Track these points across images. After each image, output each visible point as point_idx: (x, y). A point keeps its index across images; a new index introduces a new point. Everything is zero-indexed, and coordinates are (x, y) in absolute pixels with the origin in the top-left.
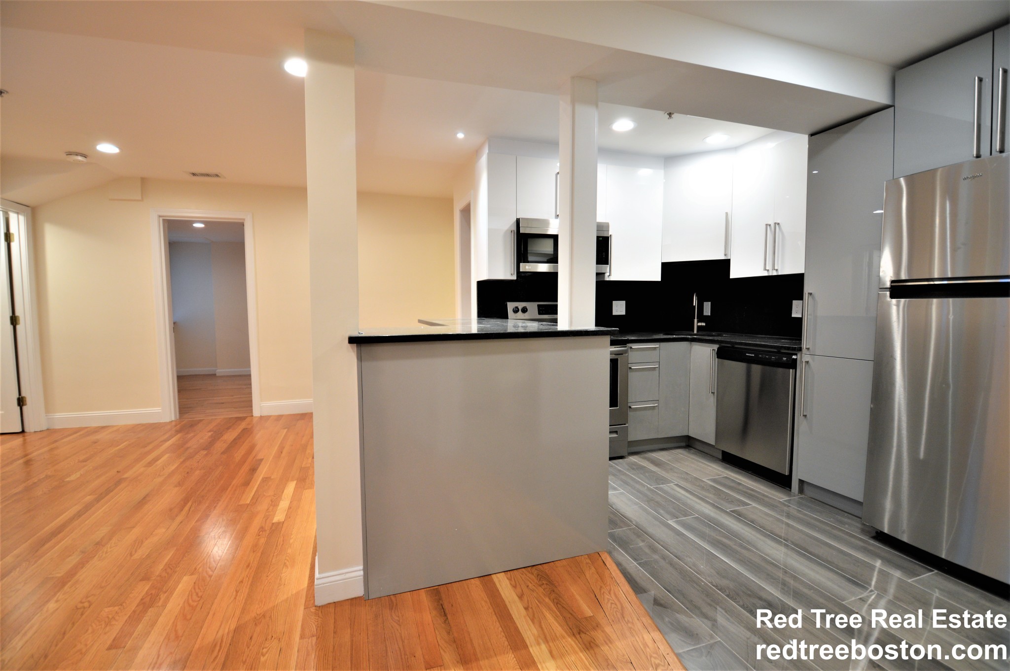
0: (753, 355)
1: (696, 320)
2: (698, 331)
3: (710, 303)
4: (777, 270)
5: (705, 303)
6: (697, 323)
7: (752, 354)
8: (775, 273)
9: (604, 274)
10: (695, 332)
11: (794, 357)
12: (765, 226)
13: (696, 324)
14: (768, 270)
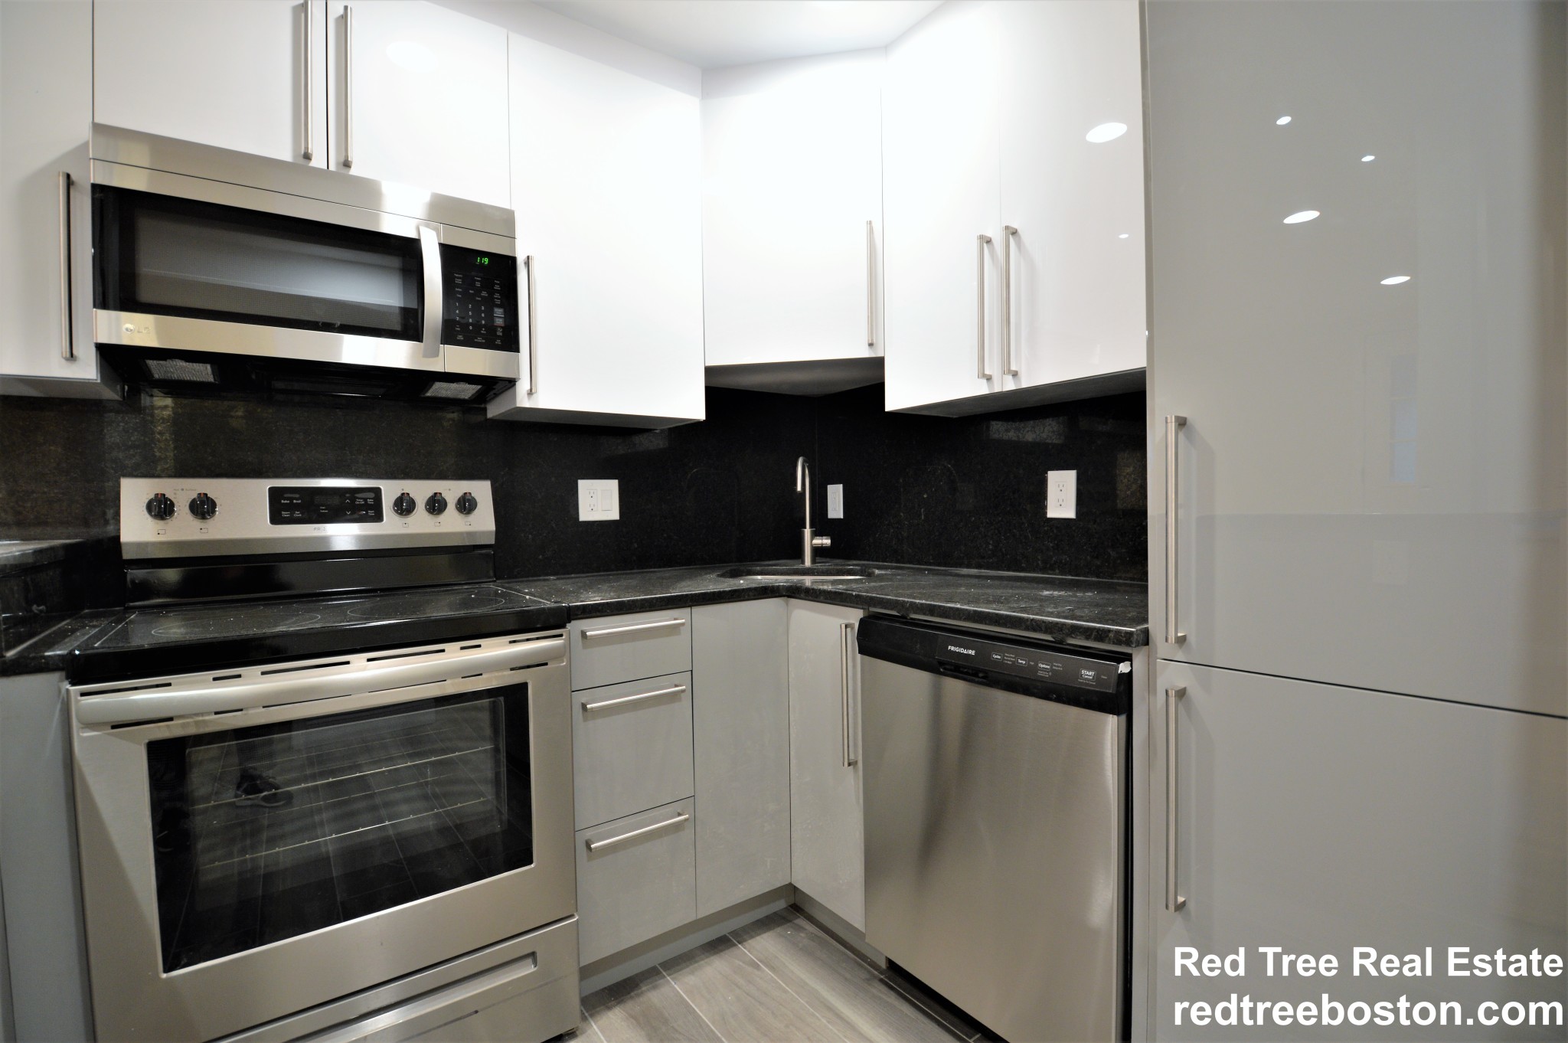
0: (972, 652)
1: (807, 532)
2: (813, 561)
3: (841, 485)
4: (1015, 374)
5: (829, 486)
6: (812, 539)
7: (967, 648)
8: (1010, 385)
9: (511, 383)
10: (808, 562)
11: (1124, 668)
12: (975, 245)
13: (810, 541)
14: (989, 379)
